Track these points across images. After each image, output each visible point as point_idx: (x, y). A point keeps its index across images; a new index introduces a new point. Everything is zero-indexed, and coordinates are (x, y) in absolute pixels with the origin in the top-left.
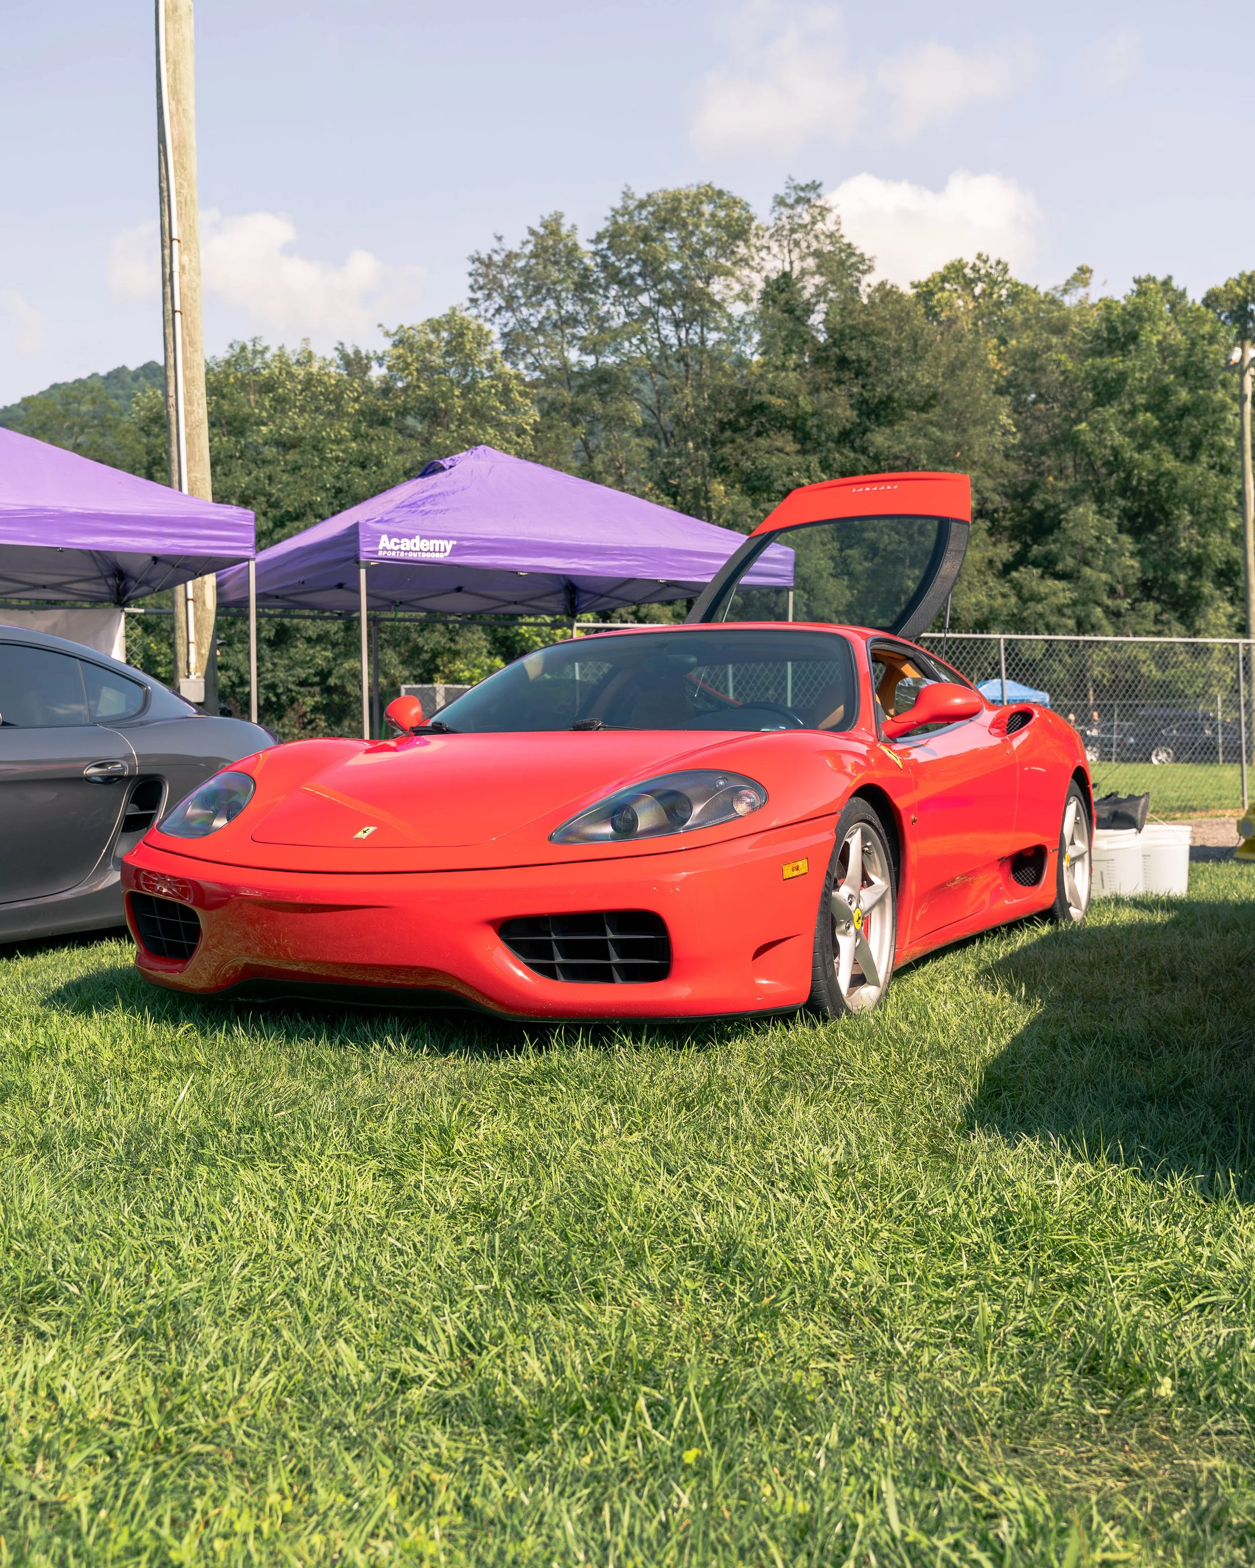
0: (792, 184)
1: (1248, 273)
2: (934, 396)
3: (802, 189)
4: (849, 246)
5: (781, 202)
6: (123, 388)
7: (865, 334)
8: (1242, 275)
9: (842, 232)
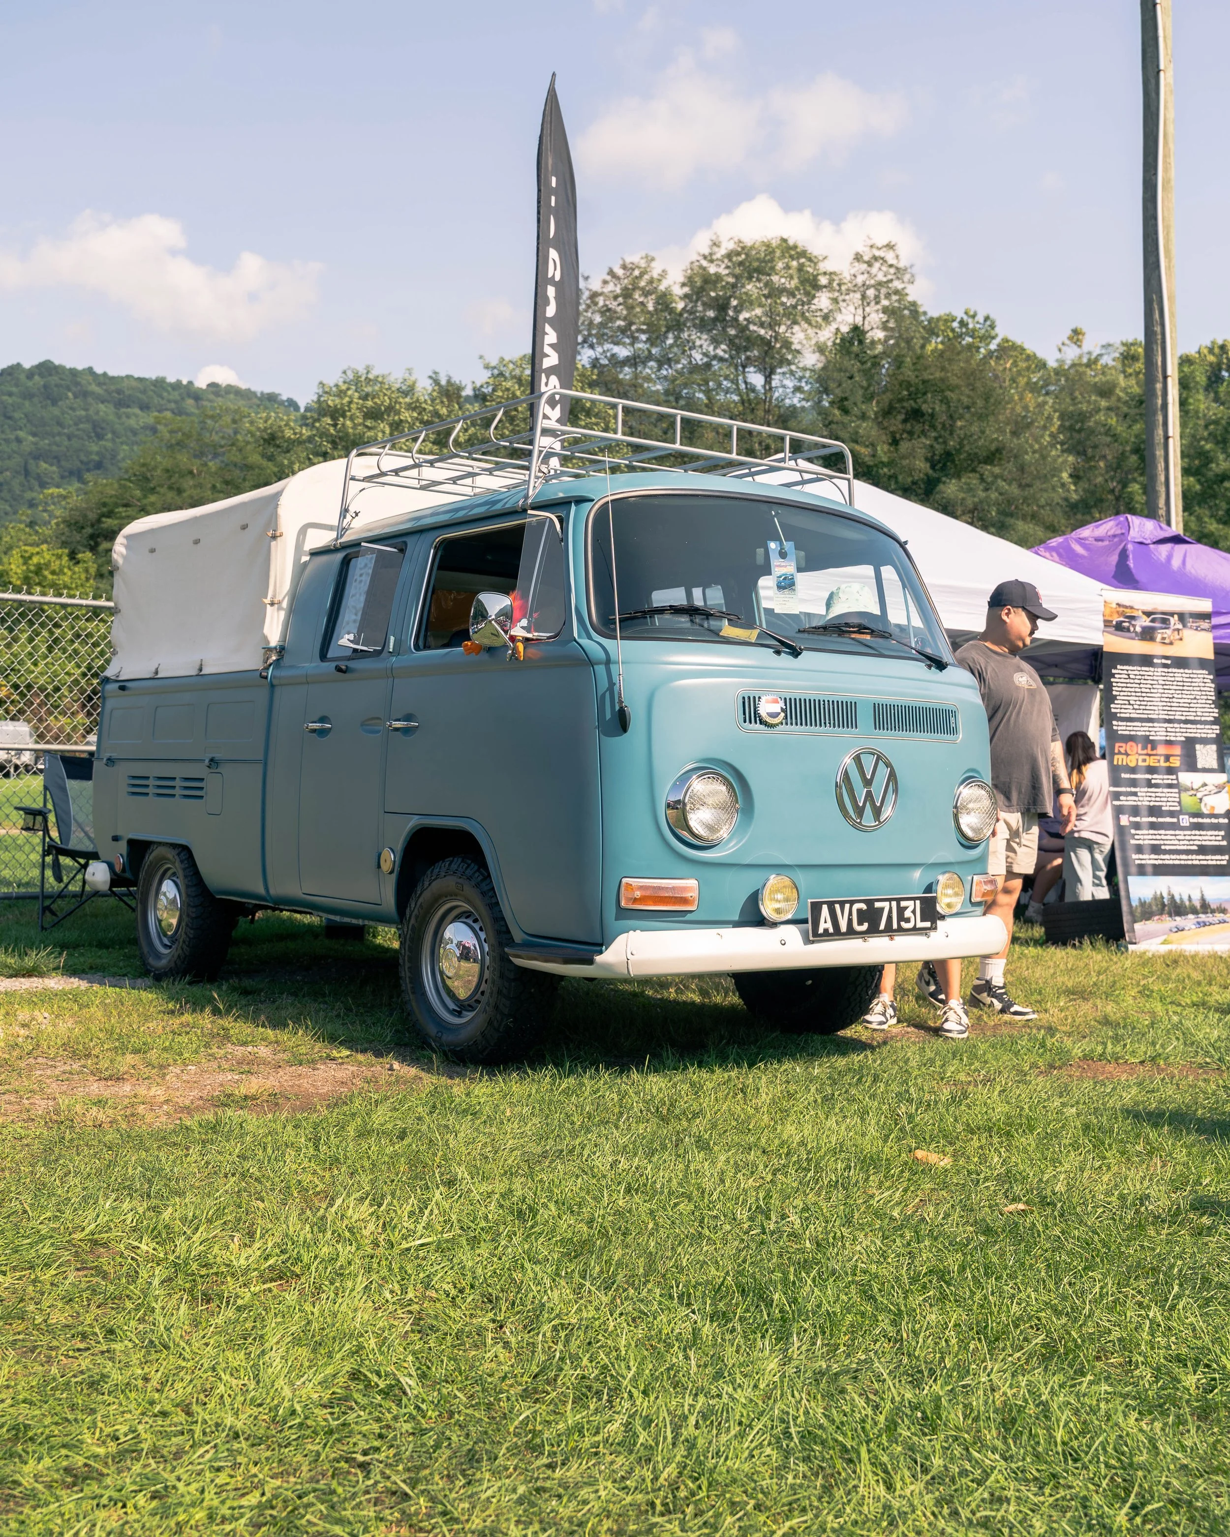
0: (870, 243)
1: (1220, 342)
2: (998, 450)
3: (879, 249)
4: (914, 304)
5: (858, 258)
6: (17, 385)
7: (940, 389)
8: (1213, 343)
9: (907, 291)
